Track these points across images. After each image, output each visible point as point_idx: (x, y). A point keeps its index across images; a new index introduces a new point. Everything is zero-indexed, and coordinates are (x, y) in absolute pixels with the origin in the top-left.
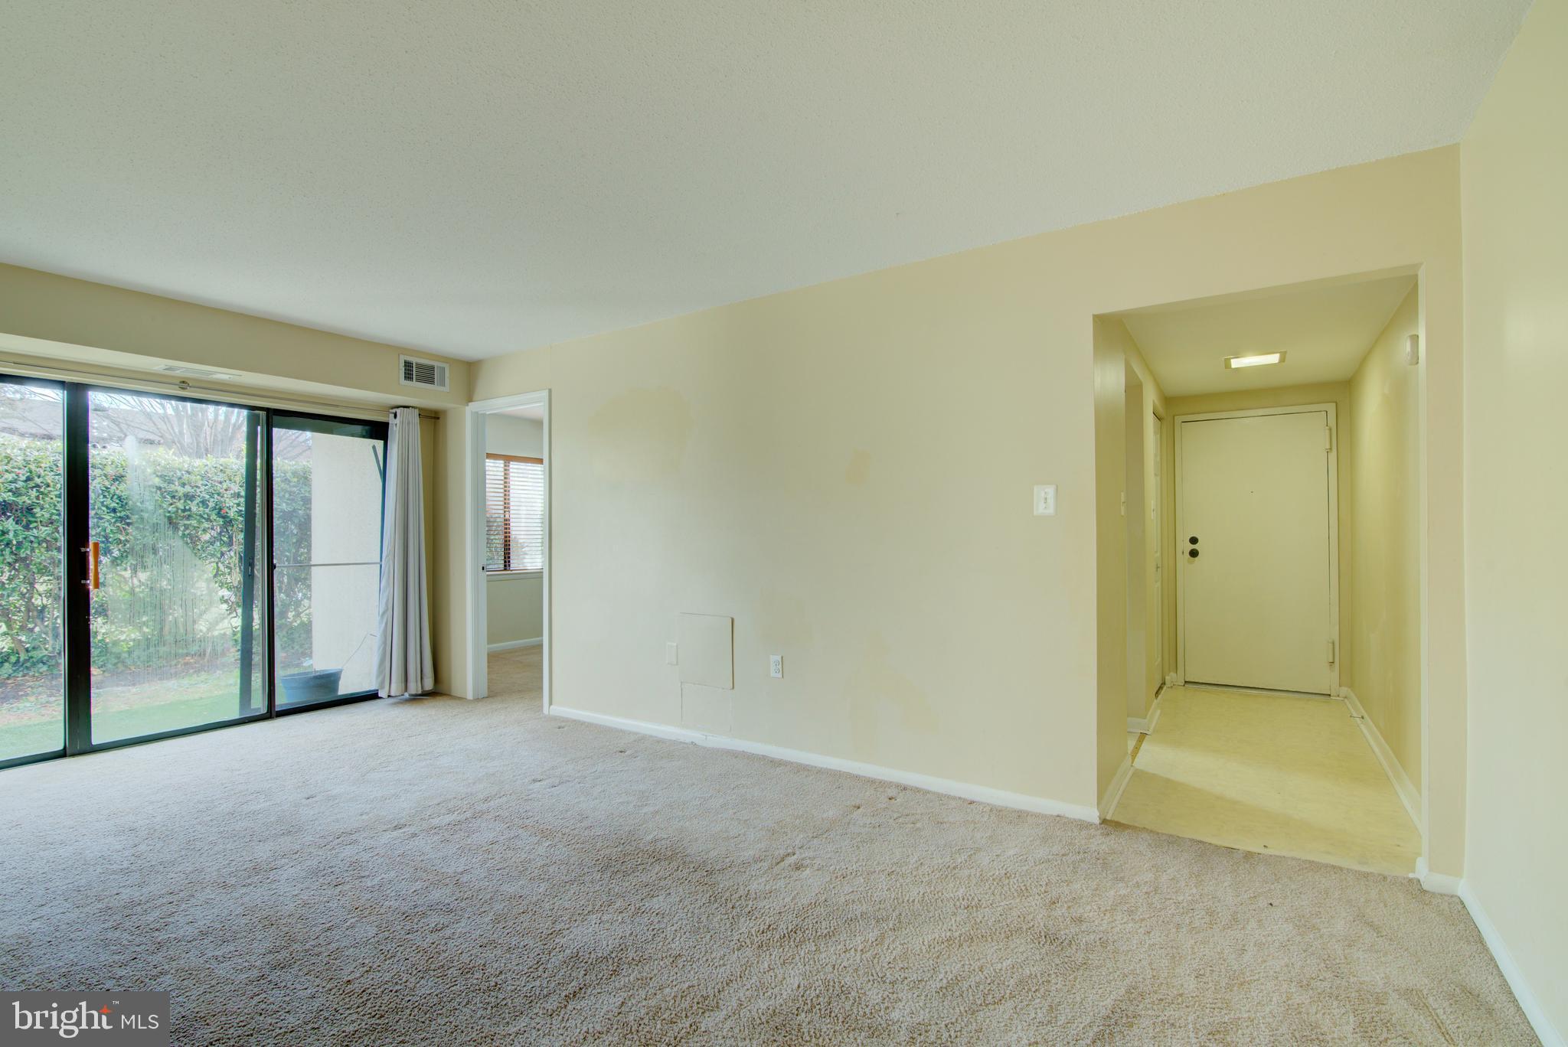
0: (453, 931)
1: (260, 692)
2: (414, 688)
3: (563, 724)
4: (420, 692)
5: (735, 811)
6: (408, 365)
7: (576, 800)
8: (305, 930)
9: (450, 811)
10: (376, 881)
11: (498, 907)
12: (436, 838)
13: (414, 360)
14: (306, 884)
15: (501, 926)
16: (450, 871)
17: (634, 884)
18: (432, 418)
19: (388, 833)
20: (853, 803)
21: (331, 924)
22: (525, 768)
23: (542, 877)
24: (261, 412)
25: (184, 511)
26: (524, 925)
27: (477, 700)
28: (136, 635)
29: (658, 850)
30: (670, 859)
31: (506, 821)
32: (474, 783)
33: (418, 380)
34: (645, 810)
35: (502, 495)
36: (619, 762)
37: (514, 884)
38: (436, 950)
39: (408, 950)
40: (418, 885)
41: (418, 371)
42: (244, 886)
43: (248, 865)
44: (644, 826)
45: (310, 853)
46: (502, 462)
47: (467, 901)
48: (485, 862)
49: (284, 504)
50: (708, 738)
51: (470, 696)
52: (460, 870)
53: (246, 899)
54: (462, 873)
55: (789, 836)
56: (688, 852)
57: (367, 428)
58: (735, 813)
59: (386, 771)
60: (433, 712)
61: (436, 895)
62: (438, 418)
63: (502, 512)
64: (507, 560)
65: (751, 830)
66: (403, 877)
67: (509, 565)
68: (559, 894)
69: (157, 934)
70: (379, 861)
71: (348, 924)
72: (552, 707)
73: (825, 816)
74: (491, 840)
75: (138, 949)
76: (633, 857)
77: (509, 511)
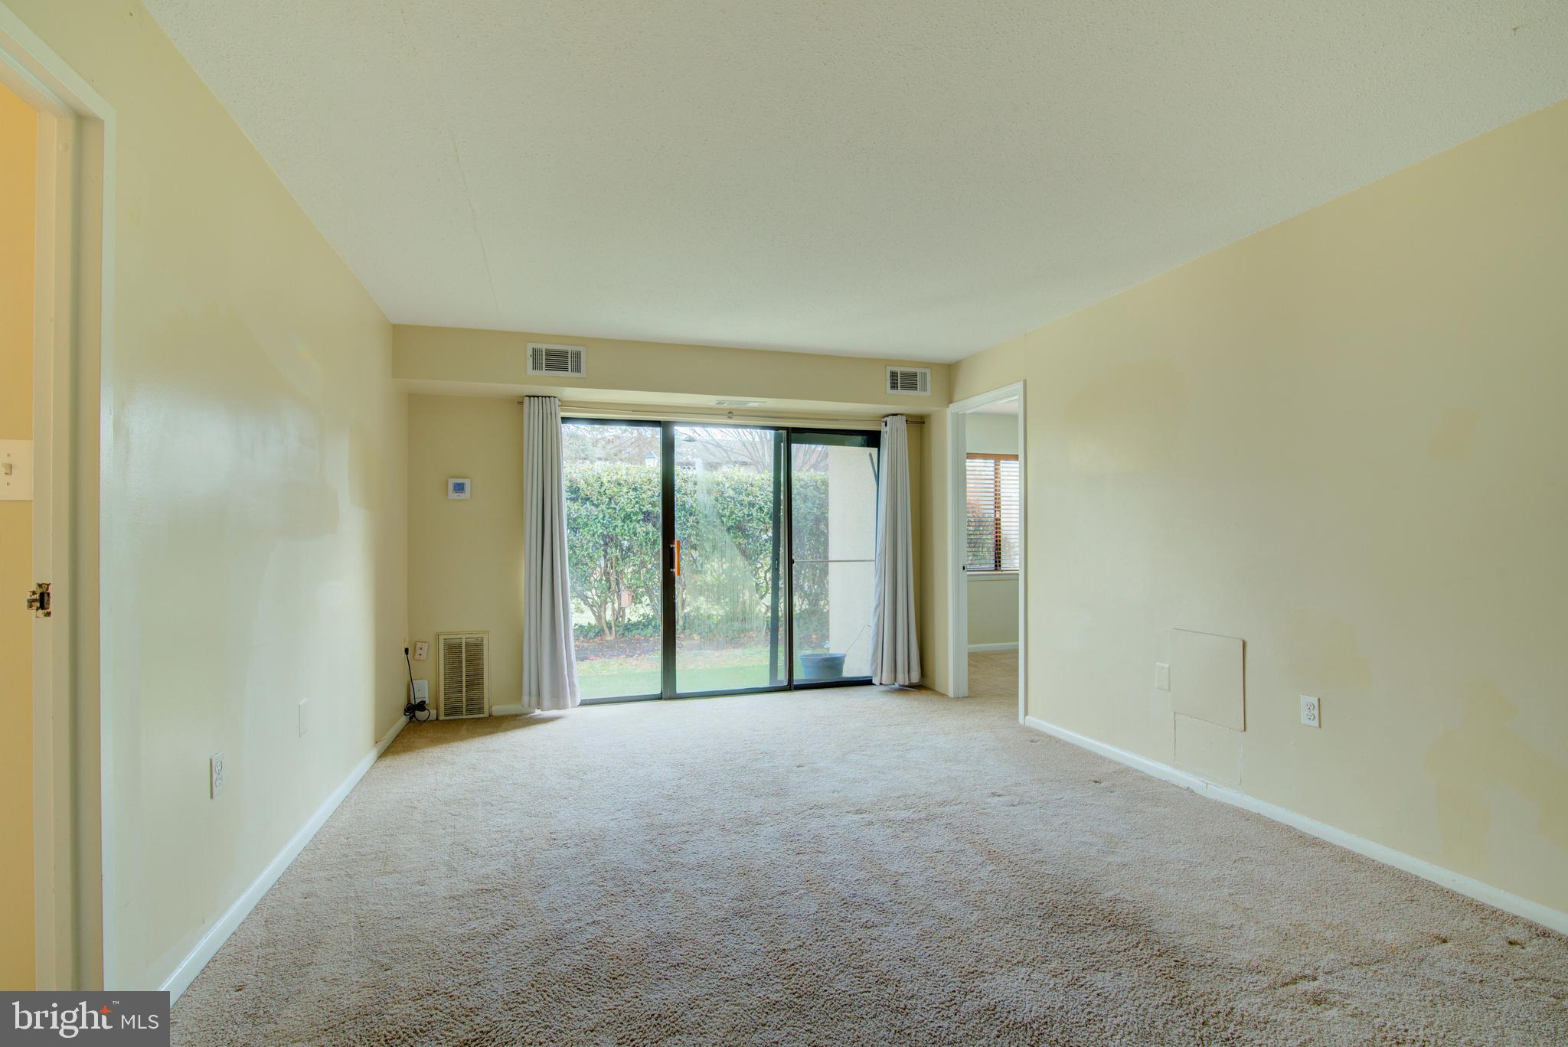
0: (880, 933)
1: (783, 667)
2: (902, 679)
3: (1036, 738)
4: (907, 684)
5: (1231, 891)
6: (893, 375)
7: (1033, 827)
8: (765, 888)
9: (907, 808)
10: (829, 860)
11: (927, 922)
12: (889, 831)
13: (899, 370)
14: (777, 846)
15: (925, 944)
16: (893, 869)
17: (1077, 946)
18: (918, 423)
19: (850, 815)
20: (1435, 931)
21: (785, 889)
22: (987, 778)
23: (978, 903)
24: (783, 431)
25: (748, 515)
26: (948, 952)
27: (957, 699)
28: (721, 612)
29: (1116, 913)
30: (1130, 929)
31: (956, 830)
32: (935, 784)
33: (903, 388)
34: (1110, 859)
35: (993, 494)
36: (1090, 794)
37: (948, 902)
38: (861, 948)
39: (838, 938)
40: (861, 875)
41: (904, 380)
42: (735, 833)
43: (743, 816)
44: (1105, 878)
45: (787, 817)
46: (993, 461)
47: (900, 906)
48: (927, 869)
49: (815, 509)
50: (1209, 786)
51: (951, 694)
52: (902, 870)
53: (734, 845)
54: (902, 875)
55: (1311, 950)
56: (1156, 927)
57: (865, 437)
58: (1231, 895)
59: (863, 755)
60: (915, 704)
61: (876, 890)
62: (924, 423)
63: (993, 511)
64: (998, 560)
65: (1252, 924)
66: (852, 863)
67: (1000, 566)
68: (990, 930)
69: (672, 855)
70: (836, 841)
71: (797, 894)
72: (1027, 717)
73: (1378, 937)
74: (937, 847)
75: (659, 864)
76: (1083, 913)
77: (1000, 511)
